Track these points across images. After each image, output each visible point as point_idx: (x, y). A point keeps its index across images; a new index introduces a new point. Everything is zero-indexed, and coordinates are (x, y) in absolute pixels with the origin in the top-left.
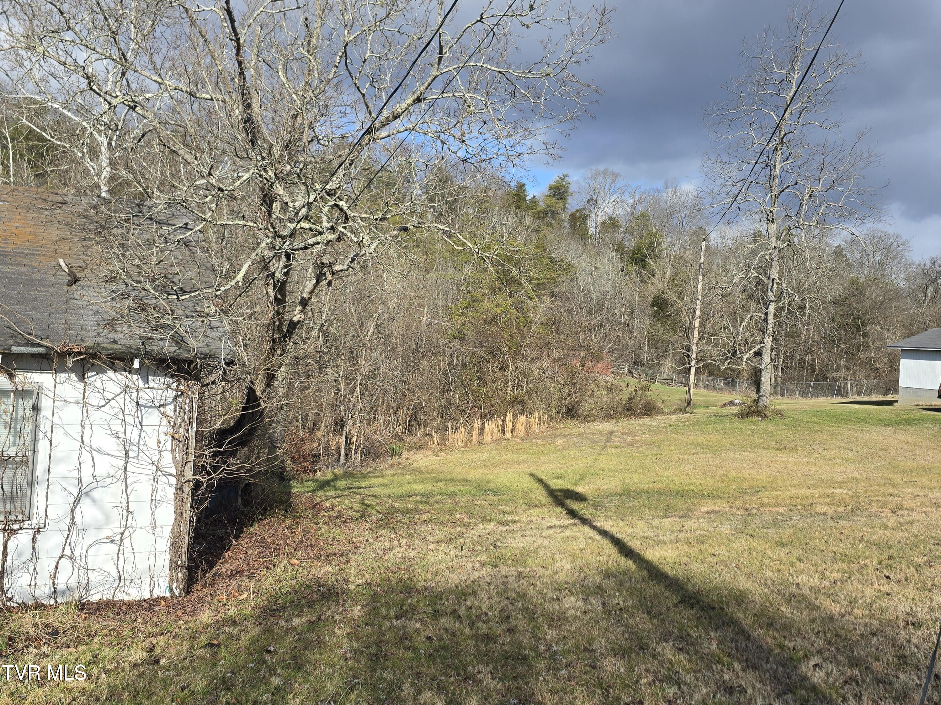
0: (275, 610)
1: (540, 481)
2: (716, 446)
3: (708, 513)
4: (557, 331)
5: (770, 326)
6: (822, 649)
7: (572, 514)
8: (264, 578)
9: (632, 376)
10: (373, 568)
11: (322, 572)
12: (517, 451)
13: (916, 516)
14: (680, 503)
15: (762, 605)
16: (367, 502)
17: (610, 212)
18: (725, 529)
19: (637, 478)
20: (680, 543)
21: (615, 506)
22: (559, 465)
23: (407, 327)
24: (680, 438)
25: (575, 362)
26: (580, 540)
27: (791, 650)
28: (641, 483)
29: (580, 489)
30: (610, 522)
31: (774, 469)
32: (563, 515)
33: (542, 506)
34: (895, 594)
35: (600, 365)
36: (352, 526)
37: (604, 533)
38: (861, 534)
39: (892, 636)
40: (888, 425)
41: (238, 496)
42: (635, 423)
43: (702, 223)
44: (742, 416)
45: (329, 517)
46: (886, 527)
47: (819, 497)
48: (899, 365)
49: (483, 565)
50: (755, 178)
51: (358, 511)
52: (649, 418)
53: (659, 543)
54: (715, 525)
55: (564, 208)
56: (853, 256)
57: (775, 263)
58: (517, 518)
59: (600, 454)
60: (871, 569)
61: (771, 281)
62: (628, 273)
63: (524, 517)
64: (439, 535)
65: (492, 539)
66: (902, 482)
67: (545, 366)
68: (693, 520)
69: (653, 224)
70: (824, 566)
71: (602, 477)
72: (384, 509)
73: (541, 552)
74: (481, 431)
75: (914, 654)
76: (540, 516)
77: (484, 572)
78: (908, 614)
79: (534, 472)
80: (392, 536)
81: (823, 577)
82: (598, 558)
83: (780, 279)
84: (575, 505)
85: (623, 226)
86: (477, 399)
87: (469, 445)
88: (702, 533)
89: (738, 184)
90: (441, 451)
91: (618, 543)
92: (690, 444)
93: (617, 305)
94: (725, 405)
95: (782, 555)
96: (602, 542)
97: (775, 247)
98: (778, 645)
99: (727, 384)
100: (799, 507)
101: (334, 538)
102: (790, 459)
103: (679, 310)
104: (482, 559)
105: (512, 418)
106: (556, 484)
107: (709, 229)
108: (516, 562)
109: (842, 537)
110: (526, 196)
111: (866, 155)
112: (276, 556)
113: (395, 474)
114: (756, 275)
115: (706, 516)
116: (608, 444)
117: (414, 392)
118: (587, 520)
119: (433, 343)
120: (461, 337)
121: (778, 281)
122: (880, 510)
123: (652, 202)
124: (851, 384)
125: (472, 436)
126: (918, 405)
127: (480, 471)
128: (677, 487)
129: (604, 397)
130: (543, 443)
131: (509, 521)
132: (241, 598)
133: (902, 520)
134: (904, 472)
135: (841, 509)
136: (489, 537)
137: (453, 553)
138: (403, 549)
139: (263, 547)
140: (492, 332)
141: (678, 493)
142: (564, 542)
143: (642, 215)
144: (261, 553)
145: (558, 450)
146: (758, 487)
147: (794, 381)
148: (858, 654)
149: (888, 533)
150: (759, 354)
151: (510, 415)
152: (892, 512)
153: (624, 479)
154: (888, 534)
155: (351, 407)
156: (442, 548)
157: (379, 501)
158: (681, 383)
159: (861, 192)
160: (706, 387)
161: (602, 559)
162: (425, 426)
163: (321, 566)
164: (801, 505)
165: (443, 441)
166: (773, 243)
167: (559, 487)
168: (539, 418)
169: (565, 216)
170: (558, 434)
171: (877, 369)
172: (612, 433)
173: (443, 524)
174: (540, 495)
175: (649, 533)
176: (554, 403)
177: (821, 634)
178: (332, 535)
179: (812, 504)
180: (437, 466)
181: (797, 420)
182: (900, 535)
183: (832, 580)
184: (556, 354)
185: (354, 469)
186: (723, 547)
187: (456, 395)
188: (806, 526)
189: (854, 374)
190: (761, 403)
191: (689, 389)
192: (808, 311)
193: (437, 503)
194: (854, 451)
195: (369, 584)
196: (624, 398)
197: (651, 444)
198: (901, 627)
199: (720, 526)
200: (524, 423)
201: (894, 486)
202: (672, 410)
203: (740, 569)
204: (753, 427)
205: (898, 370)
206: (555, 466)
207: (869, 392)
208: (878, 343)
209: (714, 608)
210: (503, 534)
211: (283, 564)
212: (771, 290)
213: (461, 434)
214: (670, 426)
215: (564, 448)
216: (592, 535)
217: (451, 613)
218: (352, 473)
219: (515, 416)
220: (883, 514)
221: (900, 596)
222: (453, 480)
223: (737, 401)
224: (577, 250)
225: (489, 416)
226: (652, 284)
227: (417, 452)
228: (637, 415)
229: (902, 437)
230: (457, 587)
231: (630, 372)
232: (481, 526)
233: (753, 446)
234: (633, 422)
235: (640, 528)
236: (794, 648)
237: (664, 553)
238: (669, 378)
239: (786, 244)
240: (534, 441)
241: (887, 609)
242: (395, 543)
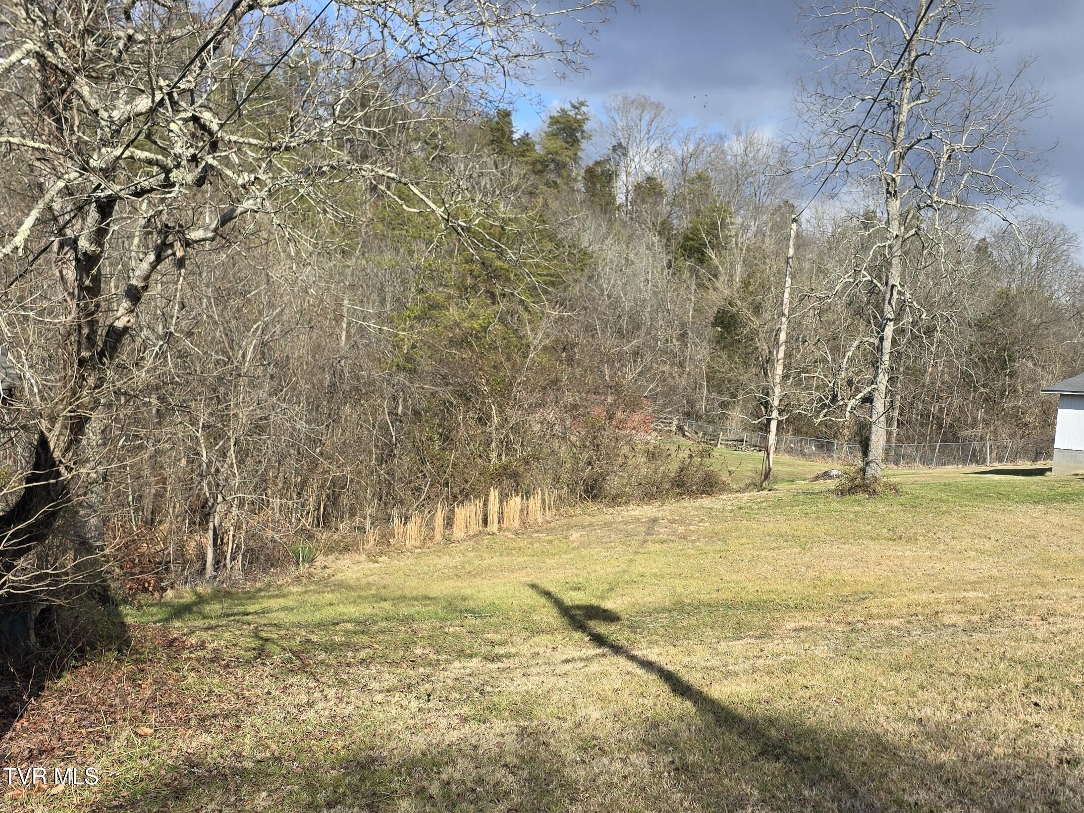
0: (116, 807)
1: (547, 594)
2: (805, 536)
3: (796, 630)
4: (570, 360)
5: (886, 358)
6: (953, 802)
7: (599, 640)
8: (92, 759)
9: (684, 435)
10: (281, 734)
11: (194, 744)
12: (509, 552)
13: (1073, 624)
14: (756, 619)
15: (872, 750)
16: (264, 634)
17: (648, 169)
18: (821, 651)
19: (693, 585)
20: (759, 673)
21: (663, 627)
22: (575, 571)
23: (317, 349)
24: (755, 526)
25: (598, 412)
26: (613, 677)
27: (912, 806)
28: (698, 593)
29: (609, 605)
30: (656, 650)
31: (885, 567)
32: (585, 643)
33: (552, 632)
34: (1045, 725)
35: (637, 417)
36: (240, 672)
37: (648, 665)
38: (1002, 650)
39: (1042, 778)
40: (1039, 502)
41: (28, 630)
42: (690, 506)
43: (789, 195)
44: (842, 492)
45: (198, 660)
46: (1035, 639)
47: (947, 603)
48: (1055, 418)
49: (465, 720)
50: (872, 124)
51: (247, 650)
52: (710, 498)
53: (728, 674)
54: (807, 646)
55: (576, 159)
56: (1001, 255)
57: (895, 261)
58: (513, 650)
59: (636, 553)
60: (1015, 694)
61: (889, 288)
62: (679, 270)
63: (525, 649)
64: (390, 680)
65: (476, 682)
66: (1054, 580)
67: (551, 417)
68: (776, 642)
69: (715, 193)
70: (954, 693)
71: (641, 586)
72: (295, 643)
73: (555, 697)
74: (449, 522)
75: (1068, 799)
76: (550, 646)
77: (466, 730)
78: (1062, 749)
79: (537, 582)
80: (310, 685)
81: (953, 708)
82: (640, 700)
83: (902, 286)
84: (602, 628)
85: (670, 193)
86: (441, 470)
87: (429, 544)
88: (788, 658)
89: (847, 133)
90: (381, 553)
91: (670, 678)
92: (769, 535)
93: (661, 322)
94: (817, 478)
95: (899, 682)
96: (645, 678)
97: (897, 236)
98: (894, 801)
99: (820, 447)
100: (920, 618)
101: (211, 691)
102: (907, 553)
103: (755, 332)
104: (462, 712)
105: (497, 500)
106: (572, 598)
107: (800, 204)
108: (517, 713)
109: (978, 655)
110: (512, 132)
111: (1029, 98)
112: (111, 723)
113: (306, 592)
114: (869, 278)
115: (793, 634)
116: (649, 538)
117: (329, 458)
118: (621, 648)
119: (363, 378)
120: (410, 367)
121: (900, 288)
122: (1027, 617)
123: (713, 155)
124: (991, 446)
125: (433, 529)
126: (1077, 475)
127: (450, 583)
128: (751, 597)
129: (642, 467)
130: (550, 538)
131: (502, 656)
132: (54, 791)
133: (1055, 629)
134: (1056, 566)
135: (975, 618)
136: (471, 679)
137: (414, 705)
138: (332, 703)
139: (85, 710)
140: (463, 359)
141: (753, 606)
142: (589, 681)
143: (700, 177)
144: (80, 720)
145: (573, 549)
146: (864, 593)
147: (914, 442)
148: (999, 804)
149: (1037, 646)
150: (868, 400)
151: (494, 495)
152: (1042, 620)
153: (673, 587)
154: (1037, 648)
155: (222, 483)
156: (396, 699)
157: (282, 632)
158: (755, 446)
159: (1020, 155)
160: (790, 451)
161: (646, 701)
162: (352, 515)
163: (193, 736)
164: (923, 614)
165: (385, 539)
166: (895, 229)
167: (577, 603)
168: (543, 501)
169: (578, 172)
170: (573, 524)
171: (1026, 424)
172: (655, 521)
173: (394, 663)
174: (548, 615)
175: (715, 662)
176: (565, 477)
177: (951, 783)
178: (206, 688)
179: (937, 613)
180: (376, 578)
181: (917, 497)
182: (1053, 648)
183: (966, 712)
184: (569, 398)
185: (232, 586)
186: (818, 676)
187: (404, 462)
188: (929, 642)
189: (995, 432)
190: (870, 472)
191: (768, 454)
192: (938, 335)
193: (383, 632)
194: (992, 540)
195: (278, 759)
196: (674, 467)
197: (712, 537)
198: (1053, 766)
199: (813, 648)
200: (519, 507)
201: (1044, 586)
202: (743, 486)
203: (842, 704)
204: (857, 508)
205: (1053, 425)
206: (569, 572)
207: (1013, 459)
208: (1029, 386)
209: (808, 759)
210: (493, 675)
211: (125, 734)
212: (890, 303)
213: (413, 527)
214: (740, 508)
215: (583, 545)
216: (630, 669)
217: (417, 793)
218: (229, 593)
219: (504, 497)
220: (1030, 623)
221: (1053, 727)
222: (405, 597)
223: (834, 472)
224: (597, 229)
225: (460, 498)
226: (714, 290)
227: (341, 557)
228: (692, 494)
229: (1054, 518)
230: (424, 754)
231: (680, 428)
232: (457, 664)
233: (857, 536)
234: (686, 504)
235: (701, 656)
236: (916, 804)
237: (735, 688)
238: (737, 437)
239: (913, 232)
240: (535, 535)
241: (1036, 745)
242: (317, 695)
